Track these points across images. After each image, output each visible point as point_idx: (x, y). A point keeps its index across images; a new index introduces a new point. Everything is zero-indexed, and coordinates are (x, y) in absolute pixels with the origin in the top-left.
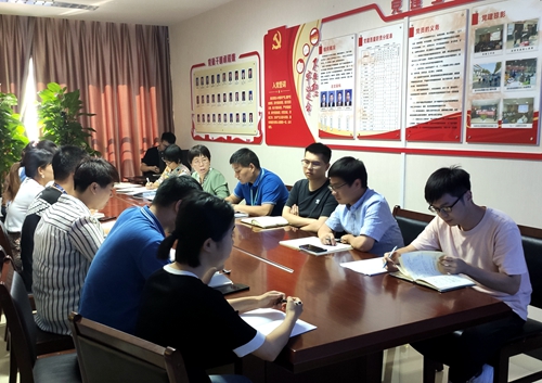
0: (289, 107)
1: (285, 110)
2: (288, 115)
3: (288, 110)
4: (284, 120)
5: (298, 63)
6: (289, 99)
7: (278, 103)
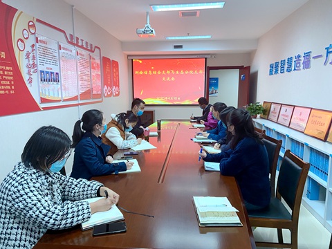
0: (11, 78)
2: (11, 85)
5: (18, 41)
6: (10, 71)
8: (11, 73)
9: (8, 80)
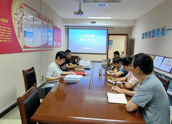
0: (10, 34)
2: (10, 38)
5: (15, 15)
7: (3, 30)
8: (10, 31)
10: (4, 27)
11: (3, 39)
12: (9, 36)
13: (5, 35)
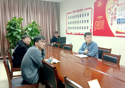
0: (103, 24)
1: (101, 25)
2: (103, 27)
3: (103, 25)
4: (101, 28)
5: (108, 10)
6: (103, 22)
7: (99, 23)
9: (102, 25)
10: (99, 21)
11: (98, 28)
12: (102, 26)
13: (100, 25)
